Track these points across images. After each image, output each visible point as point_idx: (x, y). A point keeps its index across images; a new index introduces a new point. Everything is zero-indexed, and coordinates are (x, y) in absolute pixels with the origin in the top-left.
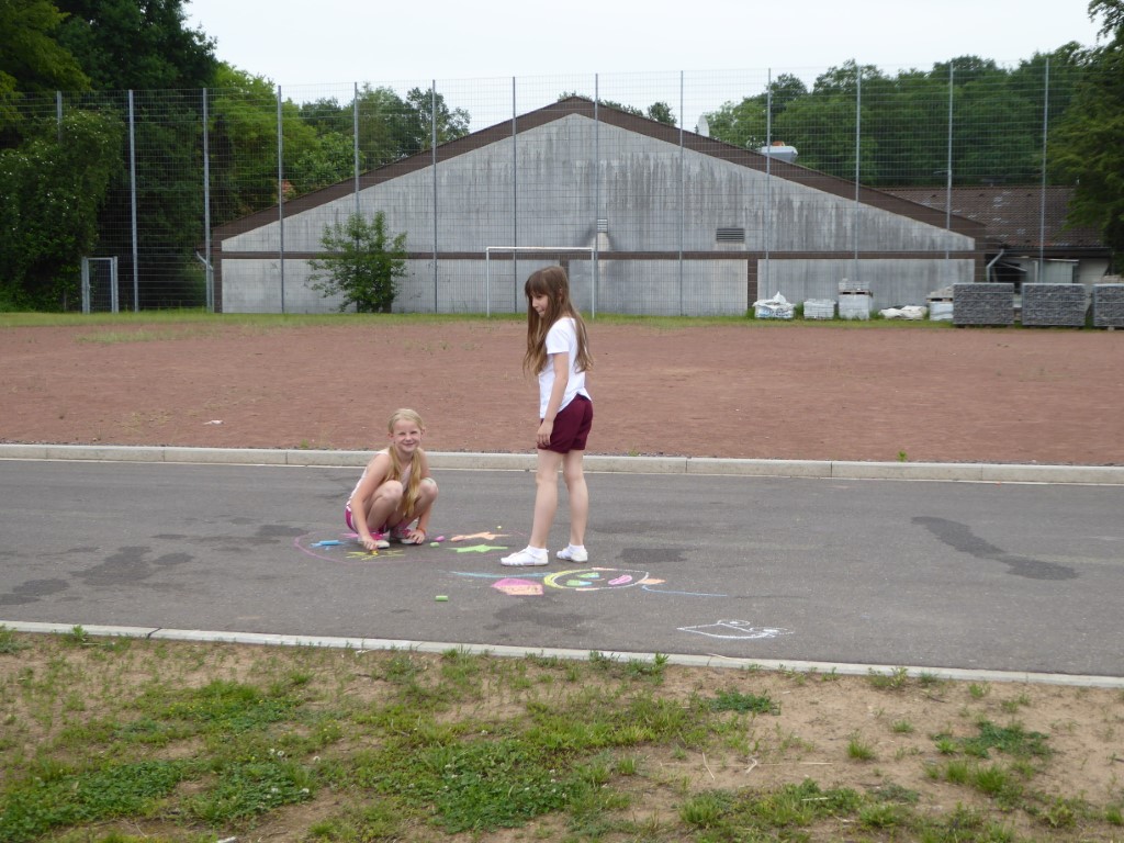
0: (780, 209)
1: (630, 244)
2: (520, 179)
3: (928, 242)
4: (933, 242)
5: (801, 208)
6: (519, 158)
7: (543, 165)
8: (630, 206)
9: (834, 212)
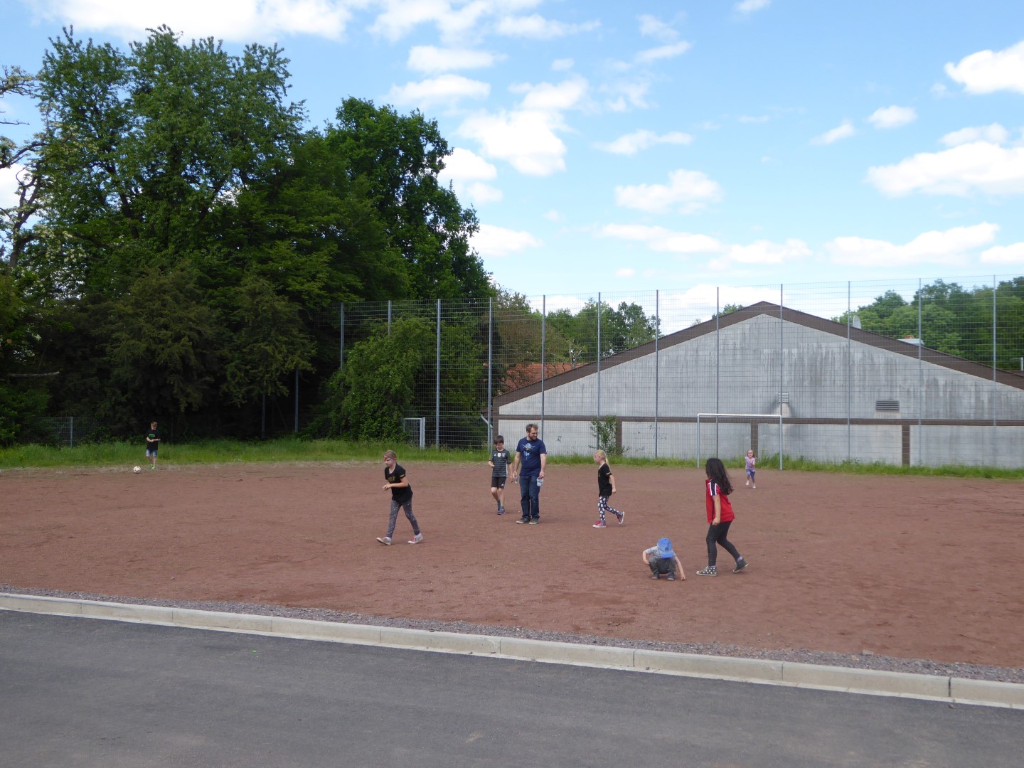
0: (928, 386)
1: (806, 412)
2: (721, 363)
5: (946, 386)
6: (721, 347)
7: (738, 352)
8: (806, 383)
9: (973, 389)
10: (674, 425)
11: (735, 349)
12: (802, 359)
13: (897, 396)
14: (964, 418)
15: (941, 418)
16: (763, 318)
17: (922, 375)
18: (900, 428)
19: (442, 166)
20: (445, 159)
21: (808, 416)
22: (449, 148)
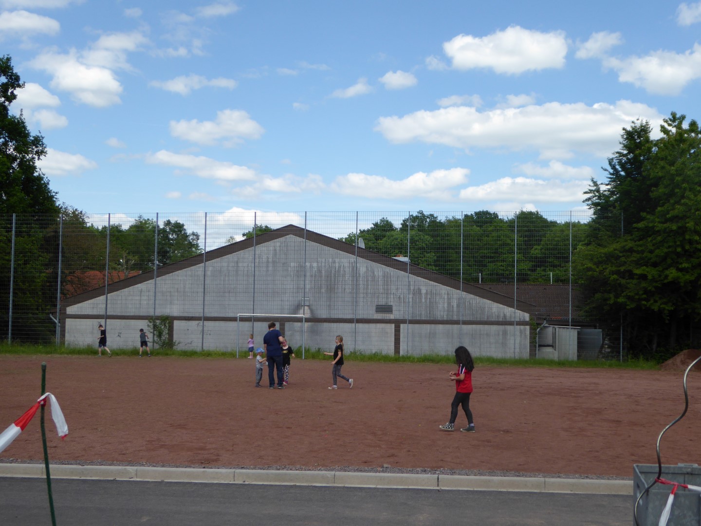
0: (414, 294)
1: (323, 314)
2: (257, 273)
3: (502, 315)
4: (505, 316)
5: (427, 294)
6: (257, 260)
7: (271, 265)
8: (323, 290)
9: (446, 297)
10: (217, 323)
11: (268, 262)
12: (320, 271)
13: (392, 302)
14: (439, 318)
15: (423, 318)
16: (291, 238)
17: (409, 285)
18: (393, 326)
19: (14, 97)
20: (17, 91)
21: (324, 316)
22: (21, 82)
